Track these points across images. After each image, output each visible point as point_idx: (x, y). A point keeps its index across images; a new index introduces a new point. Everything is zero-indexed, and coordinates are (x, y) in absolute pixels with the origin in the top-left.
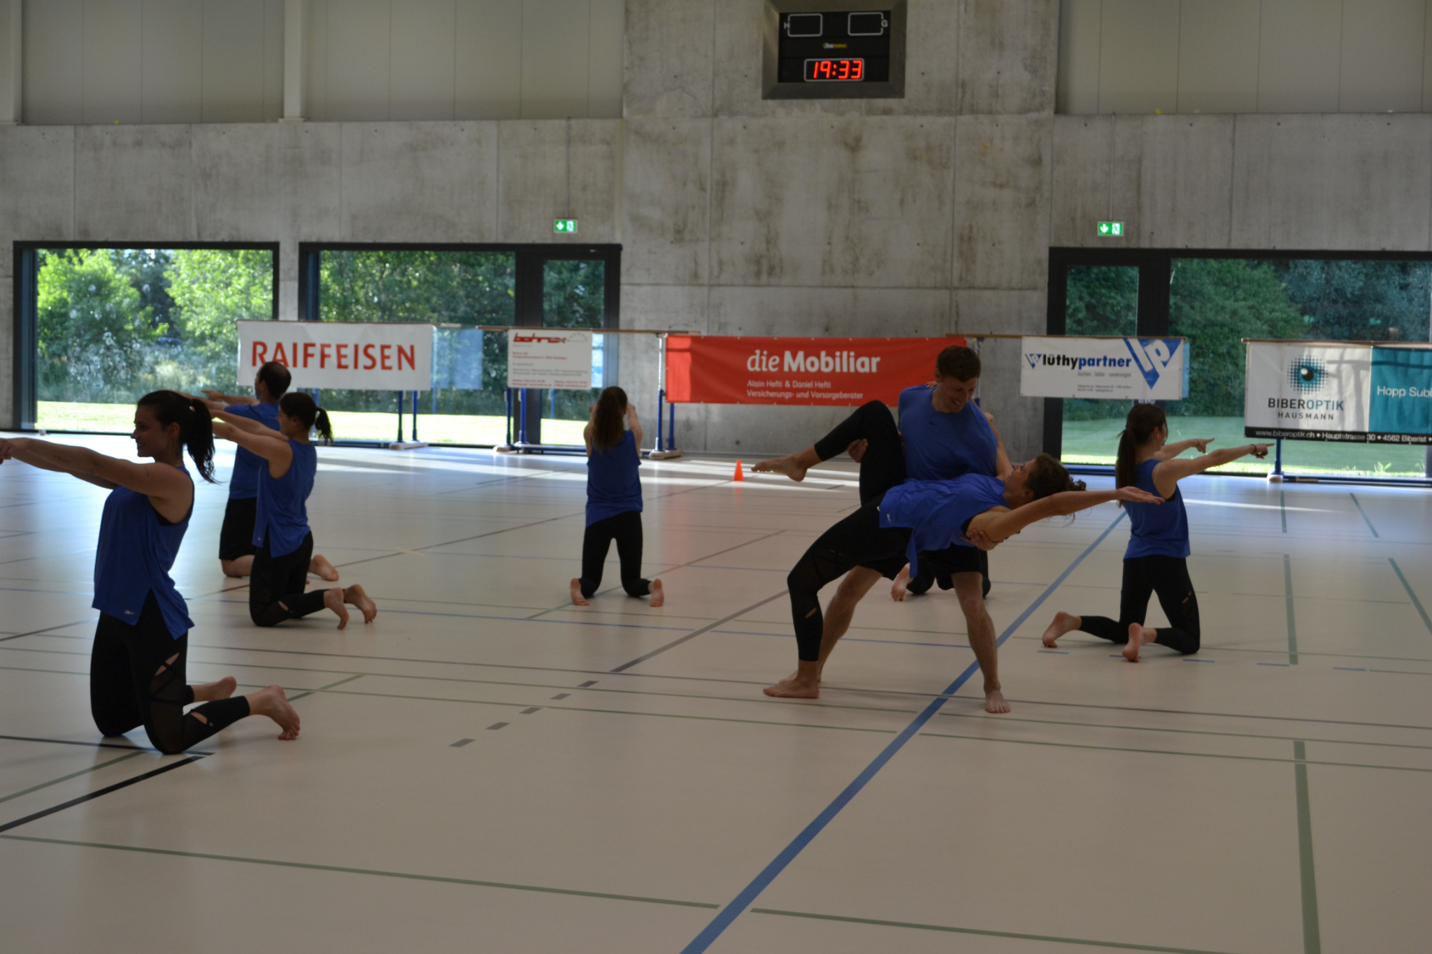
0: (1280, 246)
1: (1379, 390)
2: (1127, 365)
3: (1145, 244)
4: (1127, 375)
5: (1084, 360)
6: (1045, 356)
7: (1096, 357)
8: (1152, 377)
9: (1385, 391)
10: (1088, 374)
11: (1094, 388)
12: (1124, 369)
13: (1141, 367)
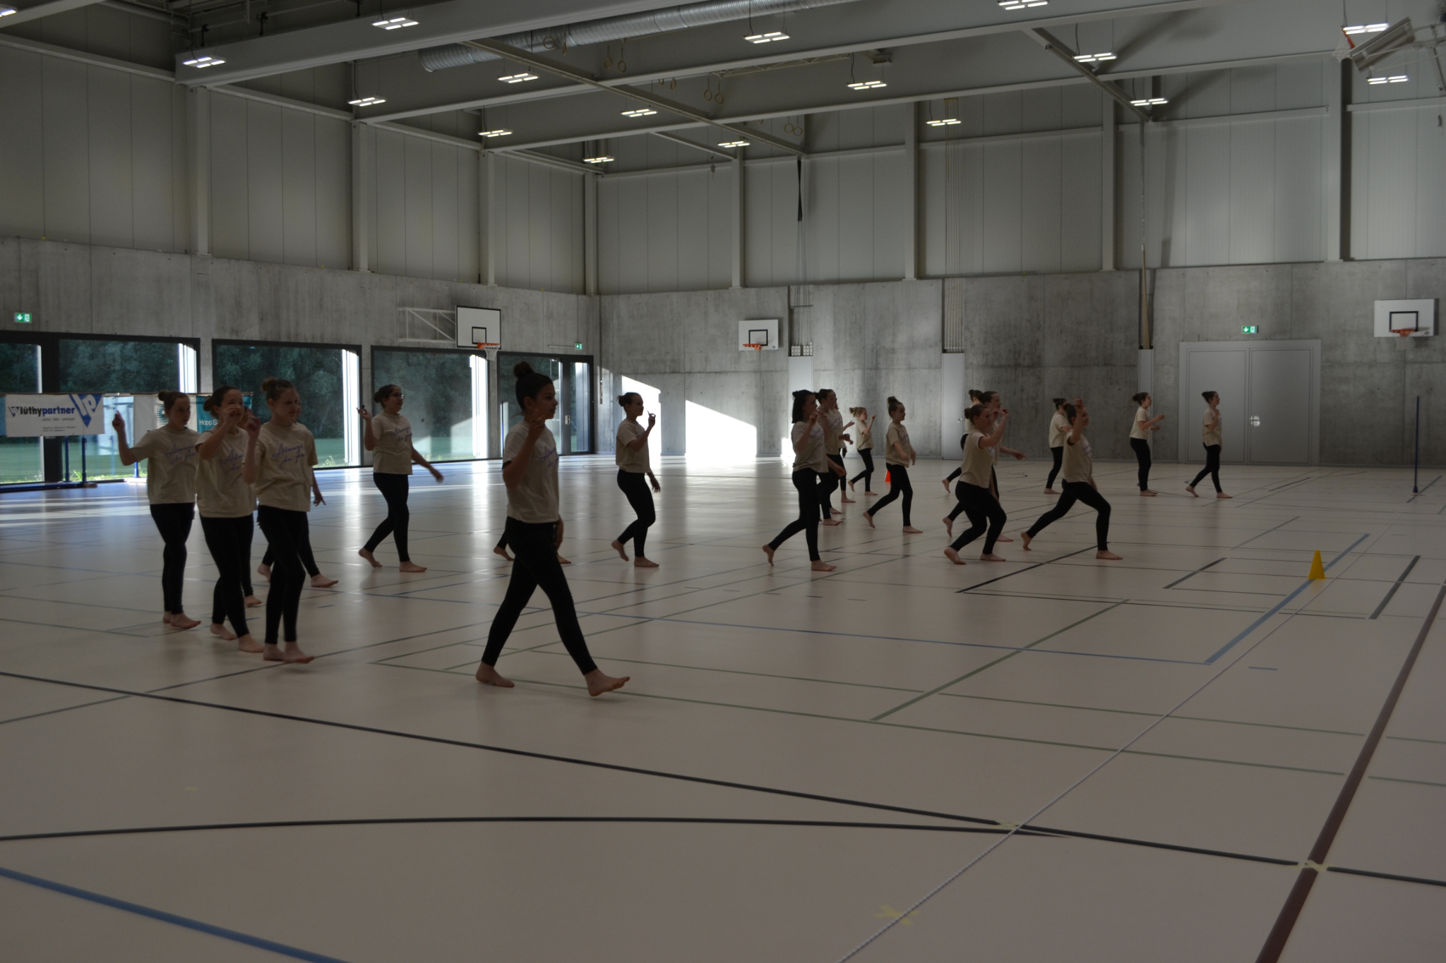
0: (118, 333)
1: (200, 422)
2: (73, 412)
3: (43, 329)
4: (73, 419)
5: (46, 409)
6: (21, 408)
7: (52, 407)
8: (87, 419)
9: (203, 424)
10: (49, 420)
11: (54, 429)
12: (71, 416)
13: (80, 412)
